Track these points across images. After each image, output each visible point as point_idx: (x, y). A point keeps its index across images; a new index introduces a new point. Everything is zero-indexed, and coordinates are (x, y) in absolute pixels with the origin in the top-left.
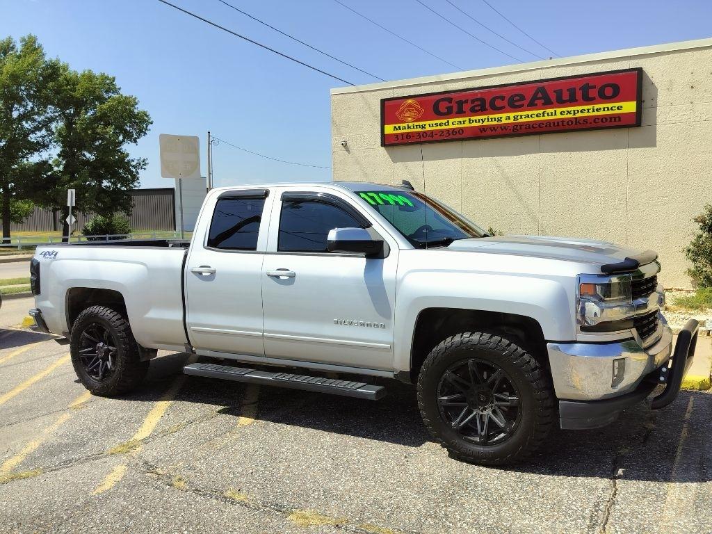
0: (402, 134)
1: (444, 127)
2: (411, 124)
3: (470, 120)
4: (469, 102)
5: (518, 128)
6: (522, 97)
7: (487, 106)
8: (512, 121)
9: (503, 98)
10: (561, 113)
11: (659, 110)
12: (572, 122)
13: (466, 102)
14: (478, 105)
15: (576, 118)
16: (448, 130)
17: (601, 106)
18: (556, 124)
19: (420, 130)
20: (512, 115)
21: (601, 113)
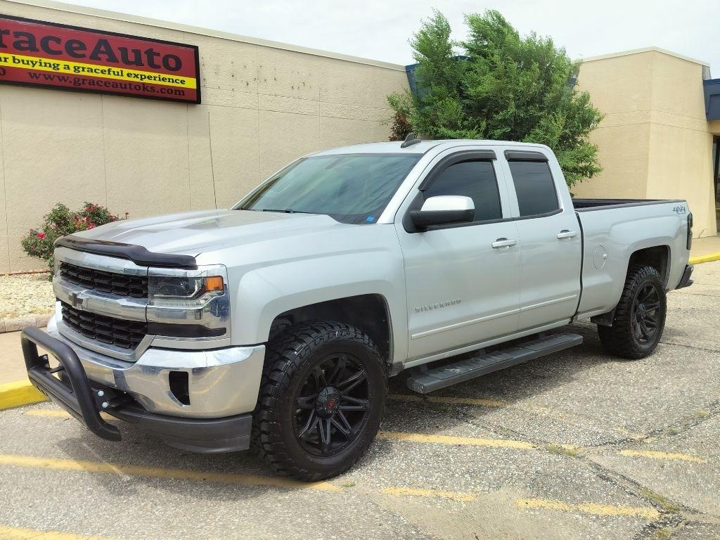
3: (14, 58)
4: (12, 34)
5: (81, 82)
6: (83, 47)
7: (38, 46)
8: (71, 71)
9: (58, 41)
10: (128, 75)
11: (210, 92)
12: (139, 87)
13: (7, 32)
14: (24, 42)
15: (144, 84)
17: (167, 76)
18: (123, 86)
20: (72, 64)
21: (166, 83)
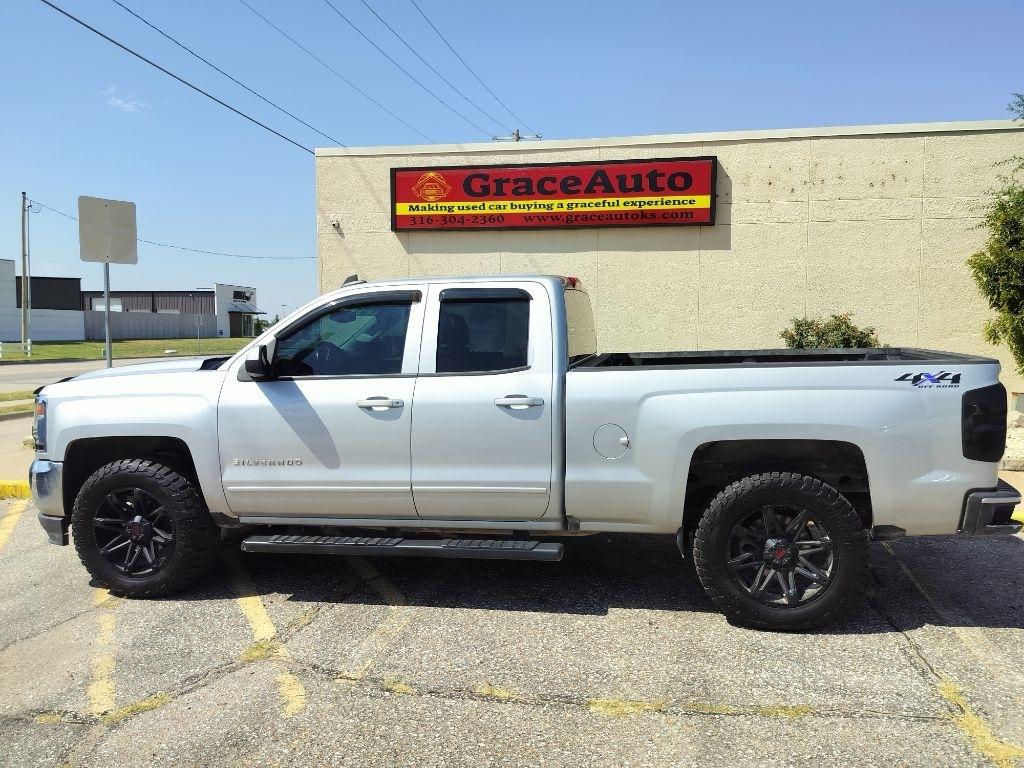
0: (421, 217)
1: (478, 212)
2: (432, 205)
3: (512, 205)
4: (512, 182)
5: (573, 219)
6: (578, 182)
7: (535, 189)
8: (565, 209)
9: (554, 180)
10: (625, 204)
11: (734, 208)
12: (637, 215)
13: (508, 181)
14: (524, 187)
15: (642, 212)
16: (484, 216)
17: (672, 198)
18: (618, 216)
19: (446, 213)
20: (565, 202)
21: (671, 207)
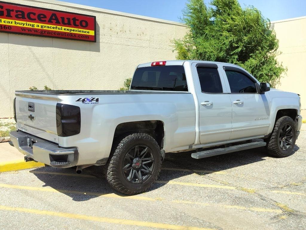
3: (15, 22)
4: (15, 11)
5: (44, 32)
6: (45, 17)
7: (26, 17)
8: (40, 28)
9: (34, 14)
10: (64, 29)
11: (101, 36)
12: (69, 35)
13: (13, 11)
14: (21, 15)
15: (71, 33)
16: (1, 25)
17: (82, 30)
18: (62, 34)
20: (40, 25)
21: (81, 33)
